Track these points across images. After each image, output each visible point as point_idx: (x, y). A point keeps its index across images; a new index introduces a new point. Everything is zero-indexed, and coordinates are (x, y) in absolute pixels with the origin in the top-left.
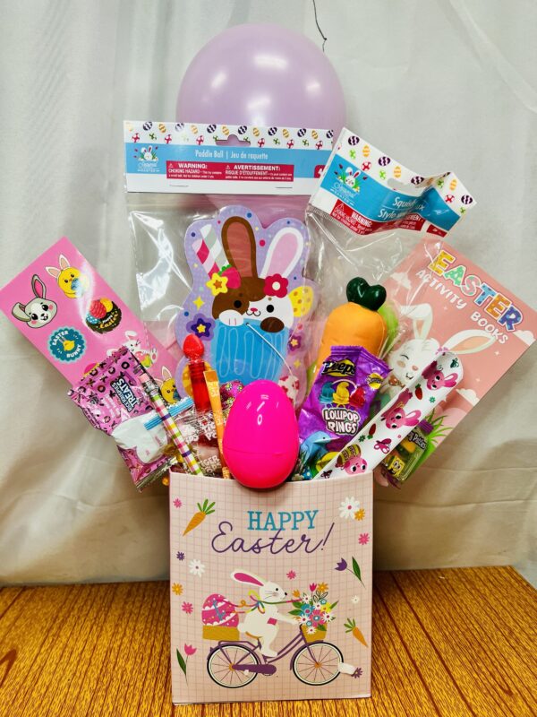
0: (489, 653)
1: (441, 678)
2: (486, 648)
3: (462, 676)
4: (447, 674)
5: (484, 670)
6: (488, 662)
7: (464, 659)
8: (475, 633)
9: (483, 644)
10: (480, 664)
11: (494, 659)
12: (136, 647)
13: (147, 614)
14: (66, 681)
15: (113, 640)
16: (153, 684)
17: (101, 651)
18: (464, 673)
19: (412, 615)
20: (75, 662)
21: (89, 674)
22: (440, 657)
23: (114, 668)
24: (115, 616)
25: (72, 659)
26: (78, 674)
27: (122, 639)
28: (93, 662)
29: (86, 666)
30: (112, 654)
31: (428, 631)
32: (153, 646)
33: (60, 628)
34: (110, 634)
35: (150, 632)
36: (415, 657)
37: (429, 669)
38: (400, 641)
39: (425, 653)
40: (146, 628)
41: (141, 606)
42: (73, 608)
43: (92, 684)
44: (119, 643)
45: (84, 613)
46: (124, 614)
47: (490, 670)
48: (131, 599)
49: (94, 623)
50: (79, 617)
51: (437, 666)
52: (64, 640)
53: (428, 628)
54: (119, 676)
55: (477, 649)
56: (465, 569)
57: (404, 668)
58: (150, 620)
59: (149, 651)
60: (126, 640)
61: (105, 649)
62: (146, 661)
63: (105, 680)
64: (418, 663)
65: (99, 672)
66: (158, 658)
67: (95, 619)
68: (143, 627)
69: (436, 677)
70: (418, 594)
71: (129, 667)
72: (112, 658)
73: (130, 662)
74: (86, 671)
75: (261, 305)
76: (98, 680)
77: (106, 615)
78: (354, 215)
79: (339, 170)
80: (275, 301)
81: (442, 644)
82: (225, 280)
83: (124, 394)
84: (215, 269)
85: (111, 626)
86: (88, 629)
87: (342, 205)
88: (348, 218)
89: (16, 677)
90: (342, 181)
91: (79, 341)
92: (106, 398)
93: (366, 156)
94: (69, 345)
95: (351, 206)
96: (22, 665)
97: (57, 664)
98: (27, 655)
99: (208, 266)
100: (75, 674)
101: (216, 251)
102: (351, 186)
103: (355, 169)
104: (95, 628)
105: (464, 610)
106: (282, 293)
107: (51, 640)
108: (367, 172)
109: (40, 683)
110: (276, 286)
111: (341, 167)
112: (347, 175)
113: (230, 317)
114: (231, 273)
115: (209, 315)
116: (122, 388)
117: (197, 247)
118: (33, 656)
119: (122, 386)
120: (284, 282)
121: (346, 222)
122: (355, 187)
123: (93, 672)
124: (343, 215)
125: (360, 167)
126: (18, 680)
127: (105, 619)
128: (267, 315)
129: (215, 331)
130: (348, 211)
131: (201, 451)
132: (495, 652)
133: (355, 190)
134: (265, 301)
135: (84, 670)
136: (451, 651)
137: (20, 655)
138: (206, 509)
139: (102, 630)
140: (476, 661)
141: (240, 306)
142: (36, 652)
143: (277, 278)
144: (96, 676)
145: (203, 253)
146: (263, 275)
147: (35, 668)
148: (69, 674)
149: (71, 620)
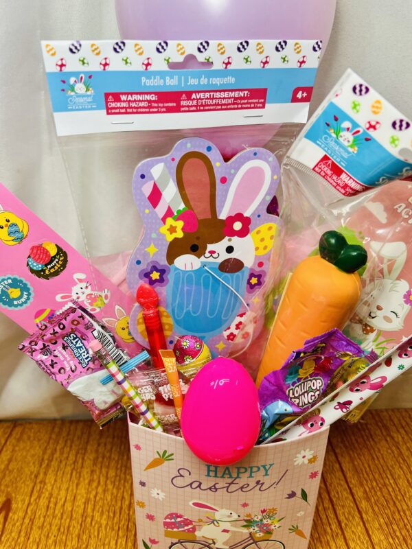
0: (402, 513)
1: (363, 543)
2: (400, 508)
3: (380, 540)
4: (367, 538)
5: (398, 534)
6: (401, 524)
7: (382, 520)
8: (391, 489)
9: (397, 502)
10: (395, 527)
11: (406, 521)
12: (109, 498)
13: (116, 458)
14: (53, 537)
15: (90, 489)
16: (124, 543)
17: (80, 502)
18: (382, 538)
19: (337, 466)
20: (59, 515)
21: (71, 529)
22: (362, 518)
23: (91, 523)
24: (90, 460)
25: (57, 512)
26: (62, 530)
27: (97, 488)
28: (74, 516)
29: (68, 520)
30: (90, 505)
31: (351, 486)
32: (123, 497)
33: (45, 474)
34: (87, 481)
35: (120, 481)
36: (342, 518)
37: (353, 532)
38: (327, 497)
39: (349, 513)
40: (116, 475)
41: (112, 449)
42: (56, 450)
43: (74, 542)
44: (94, 493)
45: (65, 455)
46: (97, 458)
47: (403, 534)
48: (103, 440)
49: (74, 469)
50: (61, 461)
51: (359, 528)
52: (49, 487)
53: (351, 482)
54: (96, 534)
55: (392, 509)
56: (381, 411)
57: (331, 529)
58: (119, 466)
59: (119, 504)
60: (100, 490)
61: (83, 500)
62: (118, 515)
63: (84, 537)
64: (343, 525)
65: (79, 527)
66: (127, 512)
67: (74, 463)
68: (114, 474)
69: (358, 542)
70: (343, 441)
71: (104, 522)
72: (89, 510)
73: (105, 517)
74: (69, 527)
75: (220, 247)
76: (79, 536)
77: (83, 459)
78: (343, 176)
79: (332, 122)
80: (235, 241)
81: (363, 502)
82: (180, 224)
83: (77, 348)
84: (169, 213)
85: (87, 472)
86: (69, 476)
87: (330, 162)
88: (335, 177)
89: (11, 532)
90: (334, 135)
91: (24, 288)
92: (59, 350)
93: (375, 113)
94: (14, 293)
95: (342, 165)
96: (16, 517)
97: (45, 517)
98: (20, 505)
99: (161, 210)
100: (59, 529)
101: (170, 193)
102: (346, 144)
103: (355, 124)
104: (74, 474)
105: (381, 461)
106: (243, 233)
107: (38, 488)
108: (371, 132)
109: (31, 539)
110: (238, 226)
111: (336, 119)
112: (343, 130)
113: (186, 262)
114: (187, 217)
115: (163, 262)
116: (74, 342)
117: (147, 189)
118: (25, 507)
119: (74, 339)
120: (246, 222)
121: (332, 181)
122: (351, 146)
123: (74, 527)
124: (329, 172)
125: (363, 125)
126: (13, 534)
127: (82, 464)
128: (226, 256)
129: (170, 277)
130: (337, 171)
131: (158, 408)
132: (407, 513)
133: (350, 150)
134: (225, 242)
135: (67, 524)
136: (371, 510)
137: (14, 506)
138: (164, 457)
139: (80, 476)
140: (391, 524)
141: (196, 249)
142: (26, 503)
143: (239, 217)
144: (77, 532)
145: (155, 197)
146: (223, 216)
147: (27, 521)
148: (54, 529)
149: (54, 464)
